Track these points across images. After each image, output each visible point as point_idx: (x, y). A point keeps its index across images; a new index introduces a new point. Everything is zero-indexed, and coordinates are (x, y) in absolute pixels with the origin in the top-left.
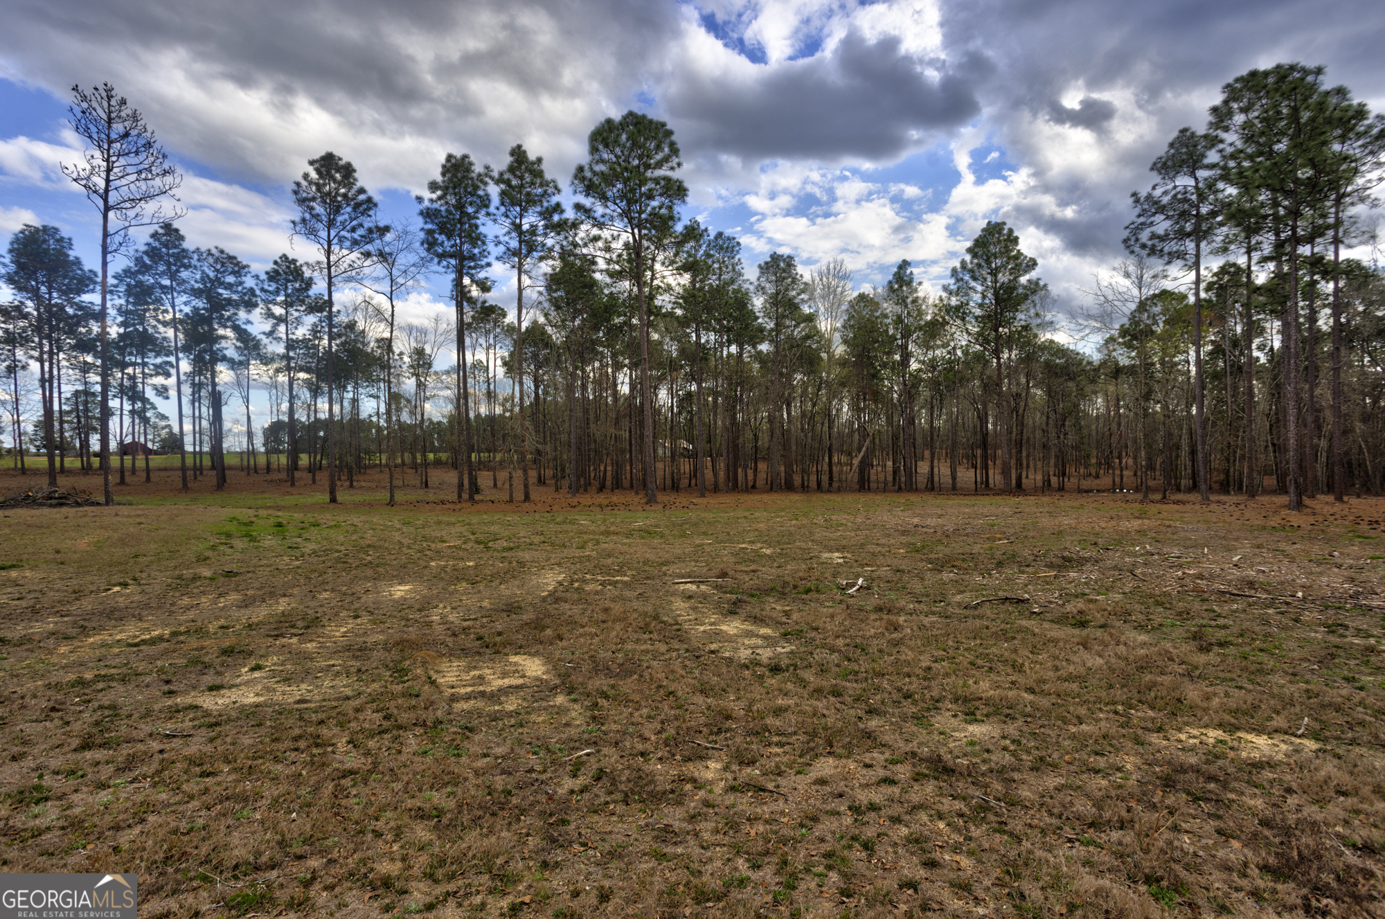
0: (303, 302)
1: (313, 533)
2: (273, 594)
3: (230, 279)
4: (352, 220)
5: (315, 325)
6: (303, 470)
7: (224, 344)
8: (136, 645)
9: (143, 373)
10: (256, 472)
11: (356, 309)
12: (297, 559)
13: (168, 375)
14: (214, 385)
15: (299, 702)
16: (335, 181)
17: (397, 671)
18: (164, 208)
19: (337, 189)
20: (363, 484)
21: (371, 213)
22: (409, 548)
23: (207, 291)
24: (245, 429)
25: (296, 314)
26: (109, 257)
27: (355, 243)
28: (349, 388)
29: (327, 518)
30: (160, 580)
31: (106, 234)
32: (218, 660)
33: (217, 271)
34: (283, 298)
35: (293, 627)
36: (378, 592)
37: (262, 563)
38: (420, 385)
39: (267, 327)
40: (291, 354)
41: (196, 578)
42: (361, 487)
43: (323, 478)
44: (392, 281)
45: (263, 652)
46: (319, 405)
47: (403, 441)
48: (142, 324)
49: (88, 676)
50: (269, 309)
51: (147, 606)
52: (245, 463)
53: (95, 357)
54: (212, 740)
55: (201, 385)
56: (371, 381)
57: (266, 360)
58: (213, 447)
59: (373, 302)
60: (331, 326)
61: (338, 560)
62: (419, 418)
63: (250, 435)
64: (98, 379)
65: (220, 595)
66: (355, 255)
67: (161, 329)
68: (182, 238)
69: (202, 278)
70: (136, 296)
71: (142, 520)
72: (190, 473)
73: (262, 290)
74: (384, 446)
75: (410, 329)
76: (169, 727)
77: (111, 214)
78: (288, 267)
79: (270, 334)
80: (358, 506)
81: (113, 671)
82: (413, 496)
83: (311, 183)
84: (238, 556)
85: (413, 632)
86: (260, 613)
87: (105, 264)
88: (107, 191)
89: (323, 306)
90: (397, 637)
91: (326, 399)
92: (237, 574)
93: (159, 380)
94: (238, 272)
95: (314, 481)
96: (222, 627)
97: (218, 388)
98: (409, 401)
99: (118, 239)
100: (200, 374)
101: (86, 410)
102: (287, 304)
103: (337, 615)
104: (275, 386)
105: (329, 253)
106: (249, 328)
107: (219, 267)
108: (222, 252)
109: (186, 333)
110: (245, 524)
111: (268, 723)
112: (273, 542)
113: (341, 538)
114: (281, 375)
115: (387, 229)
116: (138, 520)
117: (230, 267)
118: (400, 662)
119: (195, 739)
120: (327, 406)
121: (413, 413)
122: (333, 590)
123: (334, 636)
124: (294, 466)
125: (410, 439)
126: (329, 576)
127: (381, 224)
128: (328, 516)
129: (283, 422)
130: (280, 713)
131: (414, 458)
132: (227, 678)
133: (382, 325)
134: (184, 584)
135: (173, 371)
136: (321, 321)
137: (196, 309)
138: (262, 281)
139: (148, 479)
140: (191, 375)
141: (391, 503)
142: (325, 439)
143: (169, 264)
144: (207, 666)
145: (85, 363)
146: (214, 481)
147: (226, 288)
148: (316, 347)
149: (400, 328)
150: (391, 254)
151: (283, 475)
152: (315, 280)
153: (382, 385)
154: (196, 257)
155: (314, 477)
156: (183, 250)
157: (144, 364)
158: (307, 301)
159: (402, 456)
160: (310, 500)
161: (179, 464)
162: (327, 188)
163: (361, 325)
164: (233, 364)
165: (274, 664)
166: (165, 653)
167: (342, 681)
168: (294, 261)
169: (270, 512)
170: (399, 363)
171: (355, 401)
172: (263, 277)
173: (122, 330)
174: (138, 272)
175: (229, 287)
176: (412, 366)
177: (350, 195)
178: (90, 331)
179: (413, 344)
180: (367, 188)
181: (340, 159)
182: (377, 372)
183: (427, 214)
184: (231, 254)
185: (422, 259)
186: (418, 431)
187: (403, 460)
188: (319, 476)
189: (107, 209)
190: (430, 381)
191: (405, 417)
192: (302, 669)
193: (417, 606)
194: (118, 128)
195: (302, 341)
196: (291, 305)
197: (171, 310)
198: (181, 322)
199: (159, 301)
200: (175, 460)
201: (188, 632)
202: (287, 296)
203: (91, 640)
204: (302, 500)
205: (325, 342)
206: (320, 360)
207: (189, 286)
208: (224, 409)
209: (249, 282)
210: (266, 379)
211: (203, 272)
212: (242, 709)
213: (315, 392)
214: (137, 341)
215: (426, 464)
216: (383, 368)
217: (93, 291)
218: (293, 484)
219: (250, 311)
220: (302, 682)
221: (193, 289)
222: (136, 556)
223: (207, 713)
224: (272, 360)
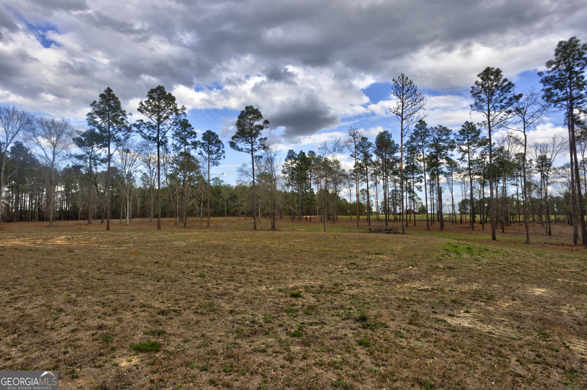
0: (476, 142)
1: (486, 254)
2: (469, 280)
3: (444, 137)
4: (500, 96)
5: (482, 152)
6: (477, 223)
7: (442, 166)
8: (420, 290)
9: (413, 181)
10: (456, 223)
11: (503, 141)
12: (479, 266)
13: (421, 181)
14: (439, 184)
15: (488, 333)
16: (491, 80)
17: (542, 334)
18: (420, 114)
19: (492, 84)
20: (510, 231)
21: (511, 90)
22: (542, 268)
23: (435, 145)
24: (451, 203)
25: (473, 148)
26: (403, 138)
27: (502, 107)
28: (501, 181)
29: (491, 247)
30: (425, 267)
31: (402, 130)
32: (451, 304)
33: (439, 135)
34: (467, 142)
35: (481, 297)
36: (525, 290)
37: (464, 265)
38: (543, 177)
39: (460, 156)
40: (471, 167)
41: (437, 268)
42: (509, 233)
43: (488, 227)
44: (524, 122)
45: (469, 305)
46: (485, 191)
47: (533, 209)
48: (413, 162)
49: (407, 298)
50: (461, 148)
51: (421, 276)
52: (451, 219)
53: (398, 177)
54: (453, 337)
55: (433, 184)
56: (512, 176)
57: (460, 171)
58: (438, 212)
59: (513, 135)
60: (491, 151)
61: (500, 269)
62: (544, 195)
63: (453, 206)
64: (399, 185)
65: (448, 277)
66: (503, 113)
67: (419, 163)
68: (426, 124)
69: (433, 140)
70: (411, 151)
71: (416, 241)
72: (430, 222)
73: (458, 140)
74: (522, 211)
75: (536, 146)
76: (436, 326)
77: (404, 121)
78: (469, 127)
79: (461, 159)
80: (508, 242)
81: (415, 298)
82: (541, 240)
83: (479, 85)
84: (453, 260)
85: (549, 316)
86: (465, 288)
87: (402, 141)
88: (402, 113)
89: (486, 142)
90: (540, 316)
91: (489, 187)
92: (453, 269)
93: (418, 184)
94: (447, 134)
95: (483, 229)
96: (450, 290)
97: (440, 185)
98: (536, 186)
99: (406, 130)
100: (433, 180)
101: (396, 197)
102: (469, 144)
103: (502, 296)
104: (464, 183)
105: (489, 116)
106: (452, 158)
107: (439, 133)
108: (441, 126)
109: (428, 164)
110: (454, 247)
111: (476, 338)
112: (467, 256)
113: (501, 258)
114: (466, 178)
115: (521, 96)
116: (415, 241)
117: (444, 132)
118: (543, 330)
119: (447, 334)
120: (489, 191)
121: (539, 192)
122: (499, 284)
123: (502, 307)
124: (473, 221)
125: (538, 207)
126: (496, 276)
127: (517, 94)
128: (492, 246)
129: (468, 199)
130: (481, 335)
131: (541, 218)
132: (455, 312)
133: (519, 147)
134: (434, 269)
135: (423, 180)
136: (485, 150)
137: (431, 153)
138: (457, 136)
139: (415, 224)
140: (430, 180)
141: (528, 242)
142: (488, 208)
143: (421, 136)
144: (447, 306)
145: (395, 179)
146: (439, 226)
147: (442, 142)
148: (483, 163)
149: (530, 146)
150: (523, 108)
151: (468, 225)
152: (482, 130)
153: (519, 178)
154: (431, 131)
155: (483, 226)
156: (426, 129)
157: (413, 178)
158: (478, 141)
159: (533, 217)
160: (482, 238)
161: (426, 219)
162: (487, 85)
163: (506, 148)
164: (446, 175)
165: (475, 312)
166: (430, 296)
167: (509, 330)
168: (472, 123)
169: (464, 242)
170: (529, 166)
171: (504, 188)
172: (458, 133)
173: (406, 165)
174: (412, 142)
175: (444, 141)
176: (538, 167)
177: (499, 84)
178: (396, 168)
179: (539, 154)
180: (508, 78)
181: (493, 68)
182: (516, 172)
183: (545, 81)
184: (444, 126)
185: (543, 106)
186: (543, 203)
187: (533, 219)
188: (486, 226)
189: (402, 120)
190: (551, 174)
191: (534, 195)
192: (487, 318)
193: (551, 302)
194: (406, 88)
195: (476, 160)
196: (471, 144)
197: (422, 155)
198: (426, 159)
199: (418, 152)
200: (424, 217)
201: (437, 289)
202: (468, 140)
203: (406, 285)
204: (478, 237)
205: (488, 159)
206: (485, 168)
207: (428, 144)
208: (443, 194)
209: (452, 137)
210: (460, 180)
211: (434, 137)
212: (463, 327)
213: (483, 184)
214: (411, 169)
215: (549, 222)
216: (520, 169)
217: (398, 152)
218: (473, 229)
219: (452, 150)
220: (489, 323)
221: (430, 145)
222: (416, 255)
223: (449, 325)
224: (462, 171)
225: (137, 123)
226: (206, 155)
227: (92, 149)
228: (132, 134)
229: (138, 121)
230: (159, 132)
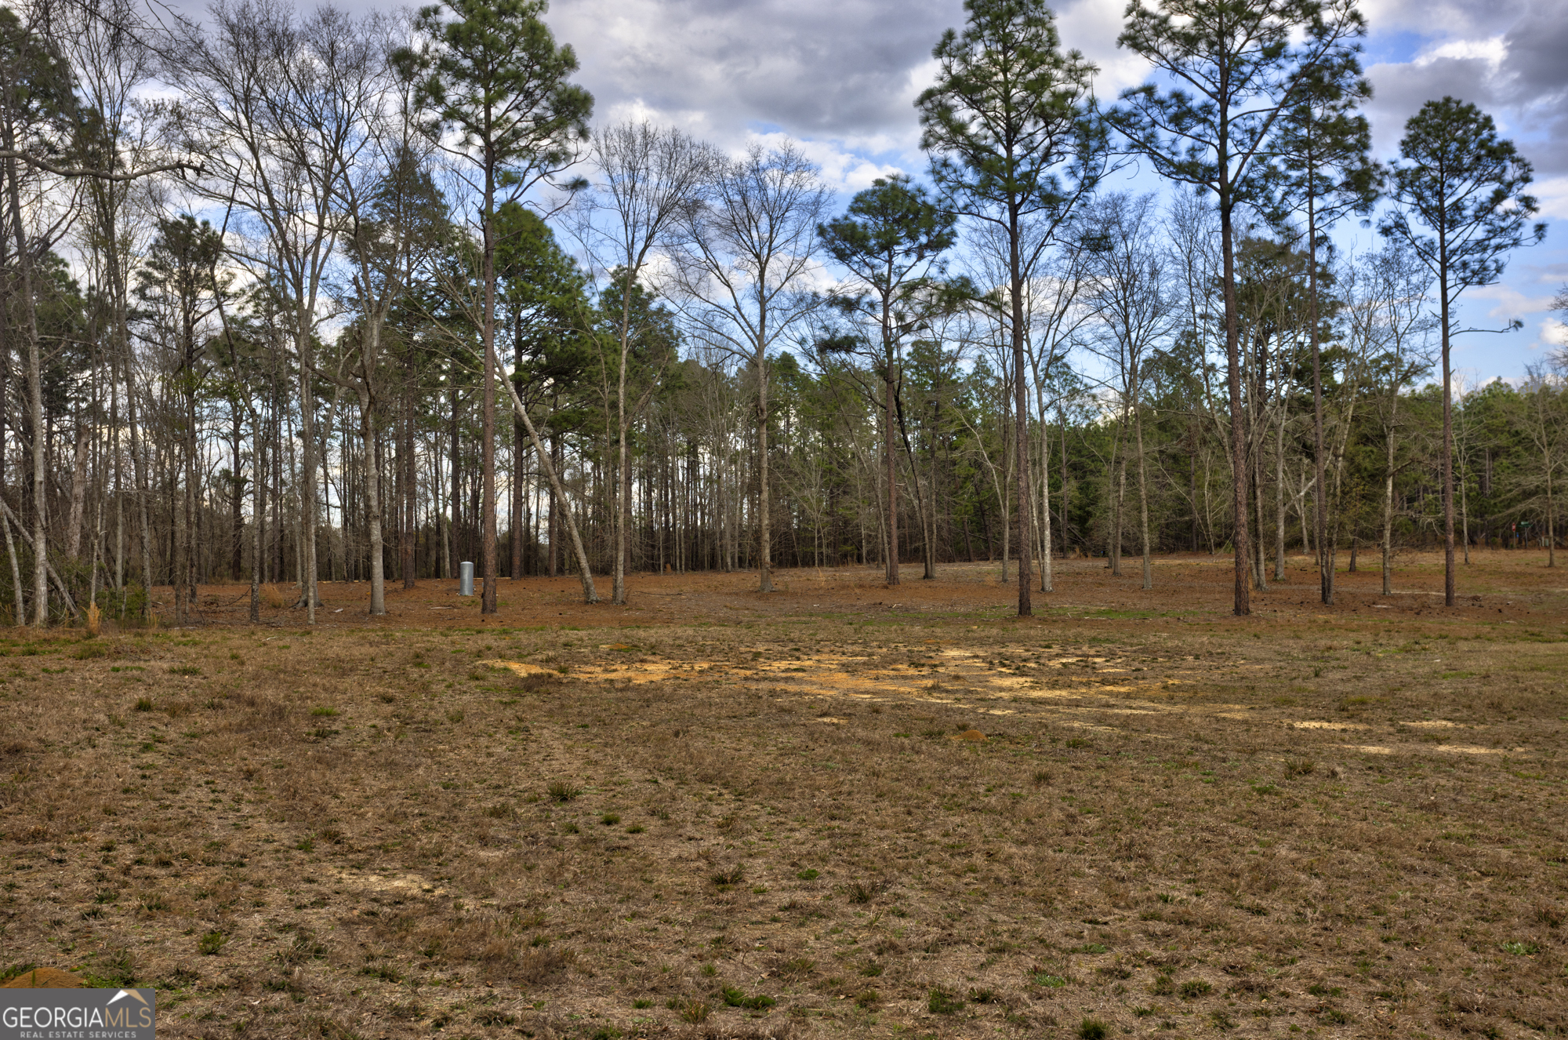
225: (1126, 106)
226: (1421, 229)
227: (890, 262)
228: (1112, 159)
229: (1128, 95)
230: (1223, 137)
